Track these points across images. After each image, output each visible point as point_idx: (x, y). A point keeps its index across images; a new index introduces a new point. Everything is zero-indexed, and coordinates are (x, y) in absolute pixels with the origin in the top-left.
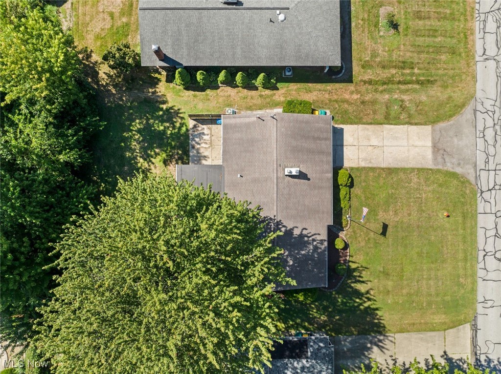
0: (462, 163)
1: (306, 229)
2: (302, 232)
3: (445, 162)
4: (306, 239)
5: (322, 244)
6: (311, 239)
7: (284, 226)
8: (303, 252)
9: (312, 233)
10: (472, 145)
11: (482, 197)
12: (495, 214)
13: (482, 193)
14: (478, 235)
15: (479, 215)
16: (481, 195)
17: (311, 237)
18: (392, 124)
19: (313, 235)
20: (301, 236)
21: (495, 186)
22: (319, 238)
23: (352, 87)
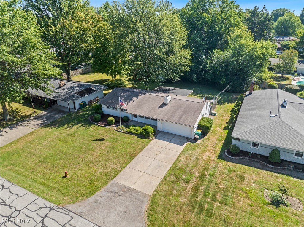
11: (47, 207)
12: (20, 211)
15: (37, 197)
16: (50, 207)
23: (214, 157)
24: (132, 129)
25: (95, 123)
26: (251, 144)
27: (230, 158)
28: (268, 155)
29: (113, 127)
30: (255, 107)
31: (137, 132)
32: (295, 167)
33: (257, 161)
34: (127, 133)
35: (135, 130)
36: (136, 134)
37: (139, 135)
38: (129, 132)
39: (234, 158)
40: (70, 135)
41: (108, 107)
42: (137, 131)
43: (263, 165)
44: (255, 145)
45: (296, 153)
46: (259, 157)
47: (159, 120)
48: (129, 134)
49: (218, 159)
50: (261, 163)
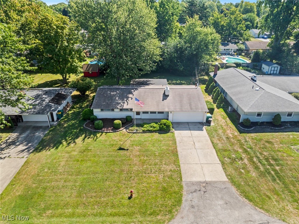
1: (132, 99)
3: (192, 193)
4: (126, 99)
6: (125, 101)
7: (134, 91)
17: (127, 101)
20: (128, 98)
23: (237, 133)
24: (147, 127)
25: (98, 131)
26: (256, 115)
27: (247, 130)
28: (272, 121)
29: (123, 130)
30: (234, 85)
31: (155, 129)
32: (291, 125)
33: (265, 127)
34: (144, 132)
35: (151, 127)
36: (155, 131)
37: (159, 131)
38: (147, 131)
39: (250, 129)
40: (84, 151)
41: (102, 110)
42: (154, 127)
43: (271, 129)
44: (259, 115)
45: (288, 114)
46: (265, 124)
47: (171, 112)
48: (148, 133)
49: (240, 133)
50: (269, 128)
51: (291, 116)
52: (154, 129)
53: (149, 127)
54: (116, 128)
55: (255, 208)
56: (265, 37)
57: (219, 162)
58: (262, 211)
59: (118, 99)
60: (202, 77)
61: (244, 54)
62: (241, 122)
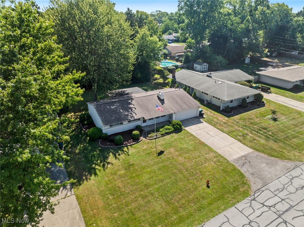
0: (256, 175)
1: (135, 109)
2: (133, 108)
3: (243, 166)
4: (130, 110)
5: (131, 117)
6: (131, 112)
7: (131, 101)
8: (121, 111)
9: (135, 112)
10: (276, 175)
11: (251, 202)
12: (251, 221)
13: (253, 200)
14: (216, 217)
15: (233, 208)
16: (251, 200)
17: (133, 112)
18: (229, 135)
19: (134, 112)
20: (131, 108)
21: (272, 206)
22: (134, 115)
23: (227, 119)
24: (163, 131)
25: (122, 146)
26: (230, 102)
28: (241, 104)
29: (143, 139)
34: (163, 135)
35: (167, 129)
36: (171, 132)
37: (175, 131)
38: (165, 134)
41: (111, 126)
42: (169, 129)
44: (232, 101)
47: (175, 113)
48: (166, 135)
49: (229, 118)
50: (241, 110)
51: (248, 98)
52: (170, 131)
53: (165, 130)
54: (136, 139)
55: (283, 161)
56: (170, 42)
57: (237, 141)
58: (288, 161)
59: (124, 112)
60: (156, 81)
61: (169, 57)
62: (222, 110)
